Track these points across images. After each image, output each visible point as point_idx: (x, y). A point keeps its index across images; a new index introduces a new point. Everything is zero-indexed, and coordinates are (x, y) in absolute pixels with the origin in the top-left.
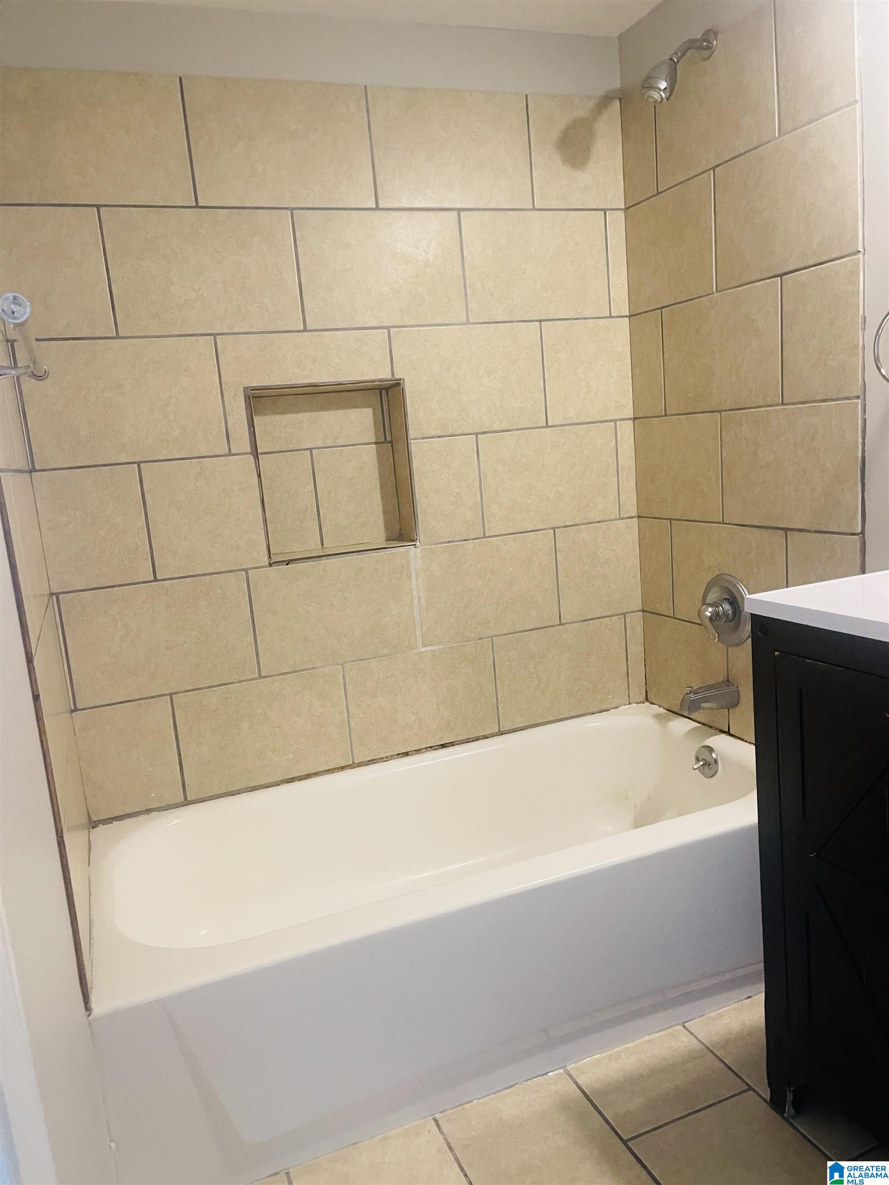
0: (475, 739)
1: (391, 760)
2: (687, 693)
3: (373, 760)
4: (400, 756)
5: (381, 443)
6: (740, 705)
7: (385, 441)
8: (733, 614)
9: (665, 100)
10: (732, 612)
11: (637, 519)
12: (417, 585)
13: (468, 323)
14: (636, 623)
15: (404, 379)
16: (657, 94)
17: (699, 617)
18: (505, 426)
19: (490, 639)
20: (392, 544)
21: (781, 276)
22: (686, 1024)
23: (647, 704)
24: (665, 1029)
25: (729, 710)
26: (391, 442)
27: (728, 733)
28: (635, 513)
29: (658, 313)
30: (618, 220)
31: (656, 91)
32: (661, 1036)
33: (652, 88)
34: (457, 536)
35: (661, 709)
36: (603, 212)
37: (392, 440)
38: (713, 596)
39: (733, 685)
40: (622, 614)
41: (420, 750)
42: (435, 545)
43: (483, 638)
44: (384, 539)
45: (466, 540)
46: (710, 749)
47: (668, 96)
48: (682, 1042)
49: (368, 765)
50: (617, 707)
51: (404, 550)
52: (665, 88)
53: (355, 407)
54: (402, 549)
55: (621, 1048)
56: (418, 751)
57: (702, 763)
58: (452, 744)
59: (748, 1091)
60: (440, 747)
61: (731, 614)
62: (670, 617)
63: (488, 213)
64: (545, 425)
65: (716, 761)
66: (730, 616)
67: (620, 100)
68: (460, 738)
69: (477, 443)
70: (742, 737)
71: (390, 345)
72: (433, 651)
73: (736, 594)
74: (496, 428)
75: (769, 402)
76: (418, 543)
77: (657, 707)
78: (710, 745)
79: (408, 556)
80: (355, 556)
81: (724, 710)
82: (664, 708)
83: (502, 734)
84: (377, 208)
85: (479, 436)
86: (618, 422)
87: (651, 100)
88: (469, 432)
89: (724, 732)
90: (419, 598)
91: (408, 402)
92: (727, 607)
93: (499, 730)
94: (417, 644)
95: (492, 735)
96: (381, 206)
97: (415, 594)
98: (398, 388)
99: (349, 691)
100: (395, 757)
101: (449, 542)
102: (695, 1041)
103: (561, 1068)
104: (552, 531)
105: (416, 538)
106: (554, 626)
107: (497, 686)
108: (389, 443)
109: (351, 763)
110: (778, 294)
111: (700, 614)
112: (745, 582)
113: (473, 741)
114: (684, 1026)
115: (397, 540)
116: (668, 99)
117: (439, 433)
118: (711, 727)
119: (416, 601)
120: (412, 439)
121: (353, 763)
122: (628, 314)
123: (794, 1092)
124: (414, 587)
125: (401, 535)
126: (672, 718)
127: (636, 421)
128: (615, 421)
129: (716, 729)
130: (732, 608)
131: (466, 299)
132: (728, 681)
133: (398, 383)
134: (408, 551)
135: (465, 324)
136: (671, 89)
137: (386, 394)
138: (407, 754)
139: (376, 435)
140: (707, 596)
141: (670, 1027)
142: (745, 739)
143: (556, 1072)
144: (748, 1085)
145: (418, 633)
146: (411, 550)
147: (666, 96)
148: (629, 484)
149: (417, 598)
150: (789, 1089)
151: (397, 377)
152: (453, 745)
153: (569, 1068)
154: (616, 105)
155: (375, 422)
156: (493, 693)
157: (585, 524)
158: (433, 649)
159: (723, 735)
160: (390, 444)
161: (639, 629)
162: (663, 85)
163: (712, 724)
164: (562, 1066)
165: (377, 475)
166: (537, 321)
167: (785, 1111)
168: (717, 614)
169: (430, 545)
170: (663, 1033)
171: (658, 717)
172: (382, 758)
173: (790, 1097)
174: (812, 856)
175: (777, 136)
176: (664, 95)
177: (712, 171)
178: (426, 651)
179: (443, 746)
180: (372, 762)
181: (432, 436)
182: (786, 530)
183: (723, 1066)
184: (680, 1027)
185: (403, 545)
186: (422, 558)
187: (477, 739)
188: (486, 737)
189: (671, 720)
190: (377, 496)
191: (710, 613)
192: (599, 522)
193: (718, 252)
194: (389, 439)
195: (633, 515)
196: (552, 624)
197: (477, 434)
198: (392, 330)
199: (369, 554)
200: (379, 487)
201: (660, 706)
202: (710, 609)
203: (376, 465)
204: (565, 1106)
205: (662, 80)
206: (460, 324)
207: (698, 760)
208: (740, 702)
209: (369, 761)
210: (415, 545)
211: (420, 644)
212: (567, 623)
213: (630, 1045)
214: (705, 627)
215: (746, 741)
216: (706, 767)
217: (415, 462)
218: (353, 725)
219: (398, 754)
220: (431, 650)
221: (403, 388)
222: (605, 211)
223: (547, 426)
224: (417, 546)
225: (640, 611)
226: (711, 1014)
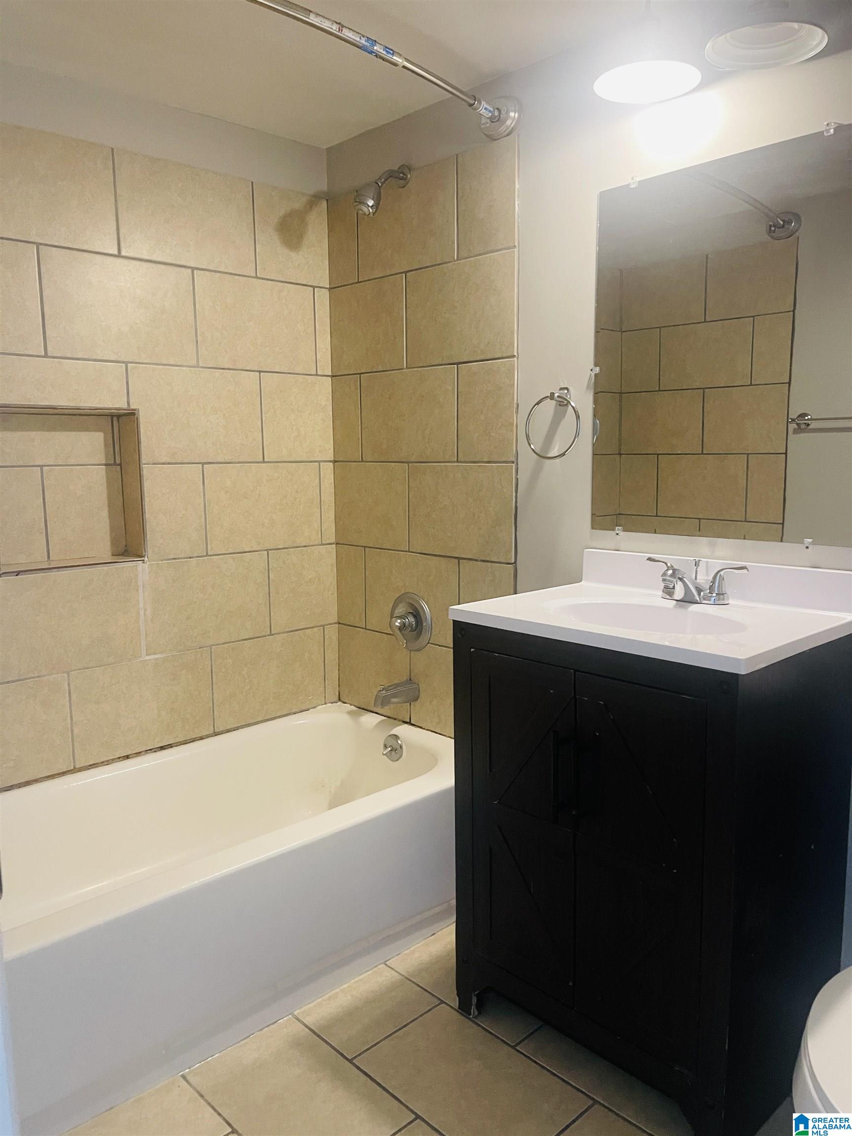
0: (191, 740)
1: (113, 763)
2: (381, 691)
3: (94, 764)
4: (121, 759)
5: (110, 465)
6: (419, 700)
7: (115, 464)
8: (416, 625)
9: (371, 215)
10: (415, 623)
11: (335, 545)
12: (144, 597)
13: (198, 366)
14: (333, 633)
15: (138, 409)
16: (365, 208)
17: (391, 628)
18: (228, 458)
19: (209, 648)
20: (121, 559)
21: (458, 364)
22: (387, 963)
23: (340, 703)
24: (371, 969)
25: (410, 704)
26: (120, 465)
27: (410, 723)
28: (333, 540)
29: (357, 377)
30: (324, 297)
31: (365, 206)
32: (369, 975)
33: (361, 203)
34: (183, 554)
35: (353, 707)
36: (312, 288)
37: (121, 463)
38: (401, 610)
39: (415, 683)
40: (321, 626)
41: (140, 752)
42: (162, 561)
43: (202, 647)
44: (110, 554)
45: (190, 558)
46: (396, 737)
47: (374, 212)
48: (386, 977)
49: (89, 769)
50: (314, 708)
51: (133, 565)
52: (372, 206)
53: (87, 429)
54: (130, 564)
55: (337, 990)
56: (138, 754)
57: (390, 749)
58: (170, 746)
59: (441, 1004)
60: (159, 749)
61: (414, 625)
62: (362, 628)
63: (218, 275)
64: (262, 460)
65: (401, 747)
66: (414, 626)
67: (327, 200)
68: (178, 740)
69: (203, 471)
70: (421, 726)
71: (127, 378)
72: (156, 659)
73: (419, 608)
74: (220, 460)
75: (447, 458)
76: (146, 559)
77: (349, 705)
78: (395, 734)
79: (137, 569)
80: (85, 569)
81: (407, 704)
82: (355, 706)
83: (216, 735)
84: (119, 256)
85: (205, 465)
86: (321, 463)
87: (361, 212)
88: (197, 461)
89: (406, 723)
90: (145, 610)
91: (142, 430)
92: (412, 619)
93: (214, 732)
94: (141, 653)
95: (208, 736)
96: (123, 253)
97: (141, 606)
98: (132, 417)
99: (74, 697)
100: (116, 761)
101: (174, 559)
102: (396, 974)
103: (290, 1014)
104: (266, 552)
105: (144, 554)
106: (265, 636)
107: (214, 691)
108: (118, 465)
109: (72, 768)
110: (454, 377)
111: (391, 625)
112: (426, 599)
113: (190, 742)
114: (386, 965)
115: (123, 554)
116: (374, 214)
117: (169, 460)
118: (395, 719)
119: (142, 613)
120: (144, 464)
121: (75, 768)
122: (331, 374)
123: (477, 995)
124: (141, 599)
125: (126, 551)
126: (362, 713)
127: (336, 463)
128: (319, 462)
129: (399, 720)
130: (415, 621)
131: (197, 346)
132: (410, 680)
133: (133, 413)
134: (136, 566)
135: (195, 367)
136: (377, 206)
137: (117, 421)
138: (127, 757)
139: (107, 458)
140: (395, 609)
141: (376, 967)
142: (423, 727)
143: (285, 1019)
144: (439, 999)
145: (143, 643)
146: (139, 564)
147: (373, 211)
148: (330, 516)
149: (143, 610)
150: (474, 993)
151: (132, 407)
152: (172, 747)
153: (296, 1013)
154: (325, 203)
155: (106, 445)
156: (210, 697)
157: (293, 548)
158: (154, 657)
159: (406, 725)
160: (119, 467)
161: (335, 638)
162: (371, 203)
163: (396, 717)
164: (290, 1012)
165: (105, 495)
166: (258, 371)
167: (471, 1014)
168: (404, 624)
169: (157, 561)
170: (370, 972)
171: (350, 713)
172: (103, 762)
173: (474, 1000)
174: (495, 802)
175: (456, 258)
176: (371, 211)
177: (404, 275)
178: (149, 660)
179: (162, 748)
180: (93, 766)
181: (163, 462)
182: (459, 559)
183: (420, 989)
184: (383, 965)
185: (132, 560)
186: (149, 573)
187: (193, 740)
188: (201, 738)
189: (362, 715)
190: (105, 513)
191: (399, 624)
192: (305, 546)
193: (408, 337)
194: (118, 462)
195: (332, 542)
196: (264, 634)
197: (203, 464)
198: (130, 365)
199: (99, 568)
200: (106, 505)
201: (351, 705)
202: (399, 621)
203: (105, 484)
204: (297, 1044)
205: (370, 198)
206: (192, 367)
207: (386, 747)
208: (420, 697)
209: (90, 765)
210: (143, 560)
211: (144, 652)
212: (276, 634)
213: (345, 986)
214: (396, 637)
215: (424, 729)
216: (393, 753)
217: (147, 485)
218: (76, 731)
219: (119, 758)
220: (154, 659)
221: (137, 417)
222: (314, 287)
223: (264, 462)
224: (145, 561)
225: (335, 623)
226: (405, 952)
